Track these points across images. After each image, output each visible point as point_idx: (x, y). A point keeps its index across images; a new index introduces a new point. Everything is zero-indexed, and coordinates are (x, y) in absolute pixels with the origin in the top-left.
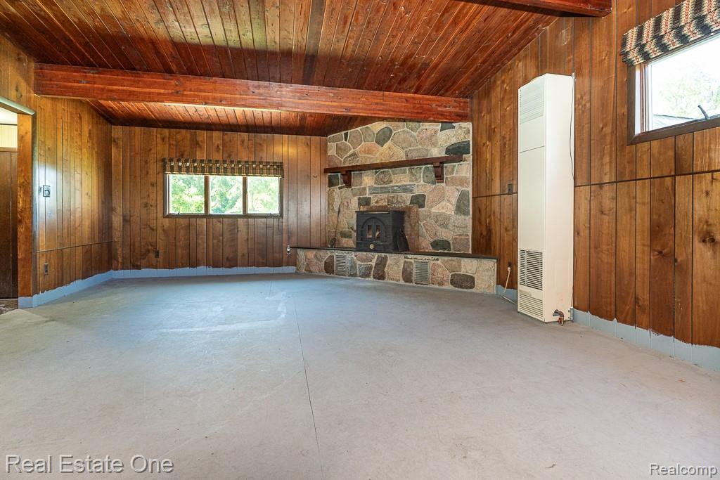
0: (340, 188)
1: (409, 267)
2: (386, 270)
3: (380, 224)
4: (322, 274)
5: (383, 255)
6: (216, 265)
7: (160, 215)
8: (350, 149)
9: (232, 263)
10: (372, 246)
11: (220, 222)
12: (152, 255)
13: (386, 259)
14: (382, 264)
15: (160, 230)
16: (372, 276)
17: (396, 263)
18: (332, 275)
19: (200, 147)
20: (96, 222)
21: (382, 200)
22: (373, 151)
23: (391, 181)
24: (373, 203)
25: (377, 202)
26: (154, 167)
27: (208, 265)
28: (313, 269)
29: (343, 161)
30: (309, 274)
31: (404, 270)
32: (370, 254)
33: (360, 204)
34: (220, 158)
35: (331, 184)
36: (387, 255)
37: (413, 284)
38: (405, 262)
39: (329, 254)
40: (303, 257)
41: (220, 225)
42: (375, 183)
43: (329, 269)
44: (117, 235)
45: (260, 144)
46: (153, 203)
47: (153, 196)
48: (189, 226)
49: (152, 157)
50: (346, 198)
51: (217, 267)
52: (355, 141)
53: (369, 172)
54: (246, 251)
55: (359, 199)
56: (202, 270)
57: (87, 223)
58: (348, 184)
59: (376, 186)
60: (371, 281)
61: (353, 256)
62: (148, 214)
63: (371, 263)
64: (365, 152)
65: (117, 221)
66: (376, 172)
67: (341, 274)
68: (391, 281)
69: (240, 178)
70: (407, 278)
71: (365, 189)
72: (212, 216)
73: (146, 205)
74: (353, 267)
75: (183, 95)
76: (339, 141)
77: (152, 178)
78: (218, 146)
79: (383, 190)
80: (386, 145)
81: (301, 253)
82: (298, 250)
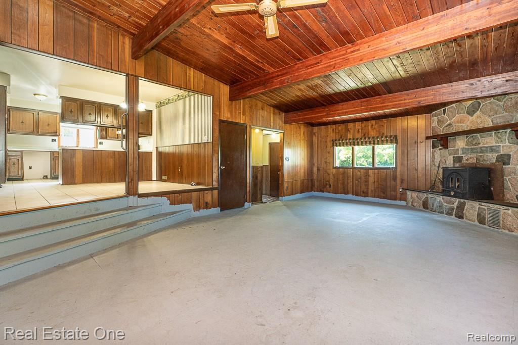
0: (440, 149)
1: (482, 212)
2: (464, 212)
3: (460, 177)
4: (421, 208)
5: (462, 200)
6: (357, 195)
7: (332, 167)
8: (447, 121)
9: (366, 194)
10: (452, 193)
11: (359, 171)
12: (328, 186)
13: (464, 204)
14: (461, 207)
15: (331, 174)
16: (454, 215)
17: (473, 207)
18: (427, 210)
19: (349, 131)
20: (306, 170)
21: (471, 158)
22: (464, 121)
23: (479, 144)
24: (464, 161)
25: (467, 160)
26: (329, 144)
27: (353, 194)
28: (415, 204)
29: (442, 131)
30: (413, 208)
31: (479, 215)
32: (453, 199)
33: (454, 161)
34: (359, 137)
35: (434, 147)
36: (466, 201)
37: (486, 226)
38: (479, 208)
39: (426, 196)
40: (410, 196)
41: (359, 173)
42: (466, 145)
43: (425, 206)
44: (315, 177)
45: (382, 126)
46: (328, 161)
47: (328, 158)
48: (344, 173)
49: (328, 139)
50: (444, 157)
51: (357, 196)
52: (450, 114)
53: (462, 137)
54: (373, 189)
55: (454, 157)
56: (350, 196)
57: (302, 171)
58: (445, 146)
59: (467, 147)
60: (453, 219)
61: (441, 199)
62: (327, 166)
63: (453, 205)
64: (458, 122)
65: (315, 169)
66: (467, 137)
67: (433, 211)
68: (469, 221)
69: (371, 147)
70: (481, 220)
71: (458, 150)
72: (355, 168)
73: (326, 162)
74: (441, 206)
75: (330, 114)
76: (440, 115)
77: (328, 149)
78: (358, 130)
79: (473, 151)
80: (475, 115)
81: (409, 193)
82: (407, 191)
